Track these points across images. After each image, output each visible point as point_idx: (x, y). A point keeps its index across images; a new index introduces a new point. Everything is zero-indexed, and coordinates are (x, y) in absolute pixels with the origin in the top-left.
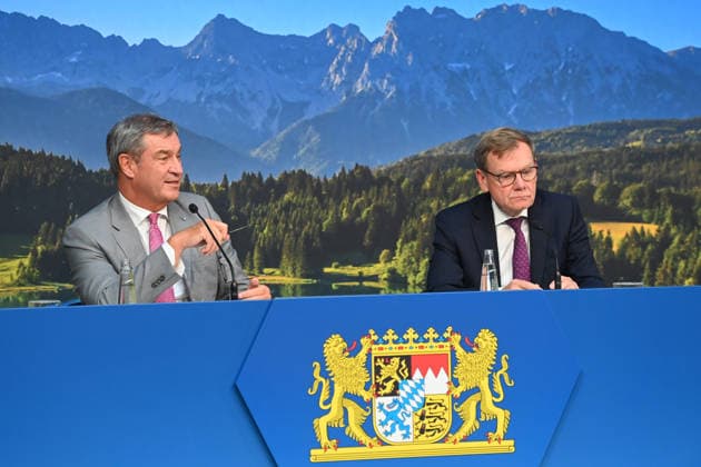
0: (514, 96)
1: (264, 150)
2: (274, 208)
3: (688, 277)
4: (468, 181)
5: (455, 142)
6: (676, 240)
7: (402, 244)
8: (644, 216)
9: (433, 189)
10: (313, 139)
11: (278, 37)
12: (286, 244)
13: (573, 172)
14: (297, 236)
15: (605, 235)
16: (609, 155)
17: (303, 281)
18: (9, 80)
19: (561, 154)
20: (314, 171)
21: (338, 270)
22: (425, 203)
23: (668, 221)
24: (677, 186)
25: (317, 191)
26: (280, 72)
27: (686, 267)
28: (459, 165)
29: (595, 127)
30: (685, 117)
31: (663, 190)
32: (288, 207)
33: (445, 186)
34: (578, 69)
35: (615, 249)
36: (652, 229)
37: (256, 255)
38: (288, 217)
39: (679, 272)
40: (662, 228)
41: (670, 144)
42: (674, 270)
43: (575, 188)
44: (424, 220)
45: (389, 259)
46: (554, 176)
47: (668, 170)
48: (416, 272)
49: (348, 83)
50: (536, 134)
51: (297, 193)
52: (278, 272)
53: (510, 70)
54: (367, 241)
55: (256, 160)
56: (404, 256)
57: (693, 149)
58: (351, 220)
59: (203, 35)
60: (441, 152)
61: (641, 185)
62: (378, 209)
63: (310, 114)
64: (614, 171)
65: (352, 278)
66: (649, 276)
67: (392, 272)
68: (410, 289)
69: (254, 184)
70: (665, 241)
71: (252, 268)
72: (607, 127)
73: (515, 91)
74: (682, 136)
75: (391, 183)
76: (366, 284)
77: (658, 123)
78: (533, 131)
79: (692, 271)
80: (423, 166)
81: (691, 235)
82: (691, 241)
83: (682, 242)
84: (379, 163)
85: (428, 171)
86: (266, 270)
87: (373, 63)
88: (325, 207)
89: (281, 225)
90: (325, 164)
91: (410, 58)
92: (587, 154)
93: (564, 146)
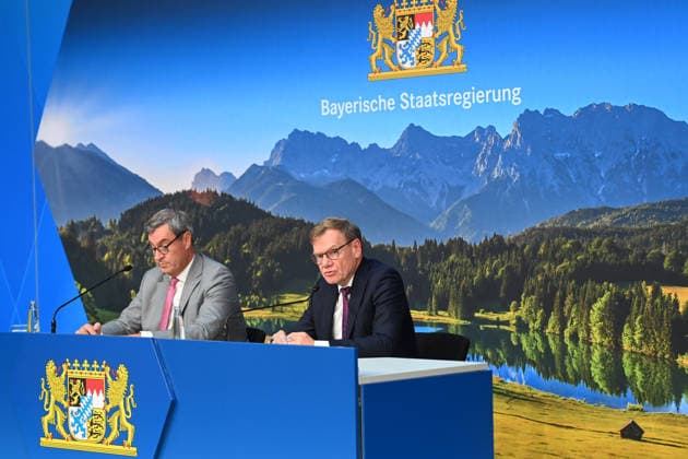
0: (602, 178)
1: (438, 223)
2: (444, 266)
4: (569, 249)
5: (560, 216)
7: (525, 297)
9: (545, 255)
10: (467, 214)
11: (445, 138)
12: (451, 293)
13: (647, 243)
14: (458, 287)
15: (673, 297)
16: (675, 227)
17: (462, 322)
18: (303, 176)
19: (637, 227)
20: (468, 239)
21: (484, 316)
22: (541, 265)
25: (469, 255)
26: (447, 164)
28: (564, 235)
29: (665, 204)
32: (452, 265)
33: (554, 253)
34: (650, 155)
35: (681, 310)
37: (433, 300)
38: (452, 273)
43: (649, 256)
44: (540, 279)
45: (517, 309)
46: (634, 245)
48: (535, 321)
49: (489, 170)
50: (619, 210)
51: (458, 255)
52: (447, 314)
53: (599, 157)
54: (502, 294)
55: (433, 230)
56: (526, 307)
58: (491, 277)
59: (402, 140)
60: (550, 225)
62: (509, 268)
63: (466, 195)
64: (680, 242)
65: (493, 322)
67: (519, 318)
68: (531, 333)
69: (432, 248)
71: (431, 310)
72: (672, 204)
73: (603, 175)
75: (517, 249)
76: (502, 327)
78: (616, 207)
80: (538, 235)
84: (509, 232)
85: (542, 239)
86: (440, 313)
87: (505, 155)
88: (475, 266)
89: (448, 279)
90: (475, 233)
91: (529, 150)
92: (658, 227)
93: (640, 219)
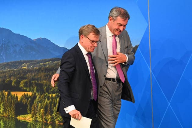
3: (42, 108)
6: (38, 97)
8: (28, 90)
13: (5, 76)
15: (16, 95)
16: (16, 71)
19: (1, 71)
23: (35, 91)
24: (38, 80)
27: (41, 105)
29: (12, 63)
30: (39, 59)
31: (33, 82)
34: (6, 45)
35: (19, 100)
36: (30, 94)
39: (39, 107)
40: (33, 93)
41: (35, 68)
42: (37, 106)
43: (6, 81)
47: (35, 76)
57: (42, 69)
61: (27, 80)
64: (18, 76)
66: (29, 108)
70: (34, 97)
72: (15, 62)
74: (39, 65)
77: (31, 61)
79: (43, 107)
81: (42, 95)
82: (43, 97)
83: (39, 98)
92: (9, 71)
93: (2, 68)
